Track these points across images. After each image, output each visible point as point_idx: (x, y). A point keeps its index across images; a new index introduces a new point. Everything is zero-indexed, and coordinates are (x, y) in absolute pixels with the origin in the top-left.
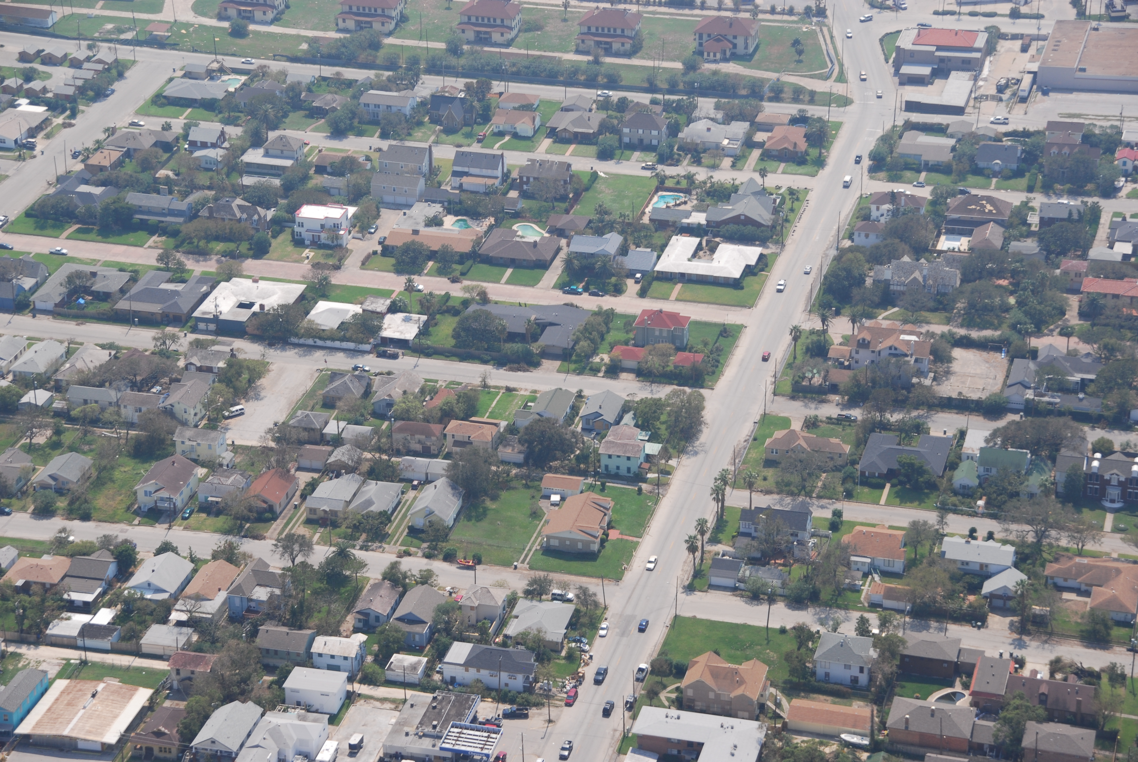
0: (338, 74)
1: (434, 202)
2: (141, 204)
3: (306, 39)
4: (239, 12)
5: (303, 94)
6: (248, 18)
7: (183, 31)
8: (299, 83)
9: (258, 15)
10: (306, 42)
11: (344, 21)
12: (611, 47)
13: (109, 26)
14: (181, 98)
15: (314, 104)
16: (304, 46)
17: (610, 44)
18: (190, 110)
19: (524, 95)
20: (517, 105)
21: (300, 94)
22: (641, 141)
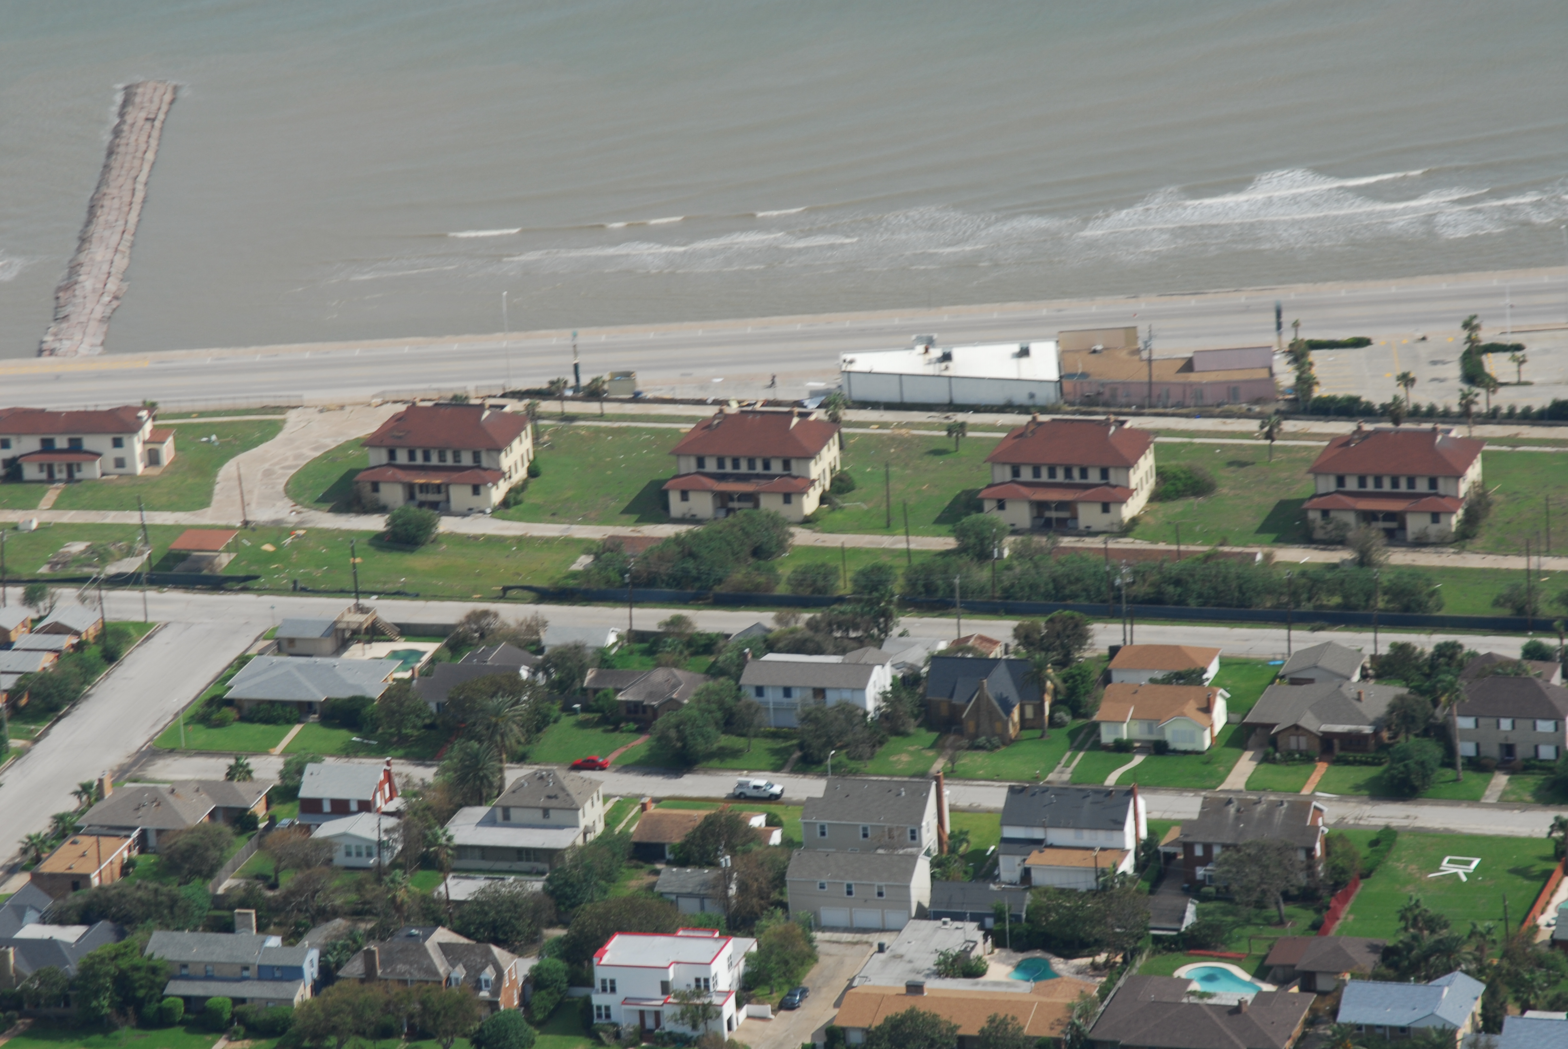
0: (677, 621)
1: (957, 917)
2: (184, 958)
3: (586, 546)
4: (411, 491)
5: (590, 674)
6: (434, 505)
7: (268, 548)
8: (577, 649)
9: (460, 495)
10: (587, 552)
11: (684, 496)
12: (1403, 527)
13: (77, 547)
14: (272, 703)
15: (620, 697)
16: (584, 561)
17: (1397, 517)
18: (297, 729)
19: (1177, 649)
20: (1159, 675)
21: (582, 674)
22: (1509, 749)
